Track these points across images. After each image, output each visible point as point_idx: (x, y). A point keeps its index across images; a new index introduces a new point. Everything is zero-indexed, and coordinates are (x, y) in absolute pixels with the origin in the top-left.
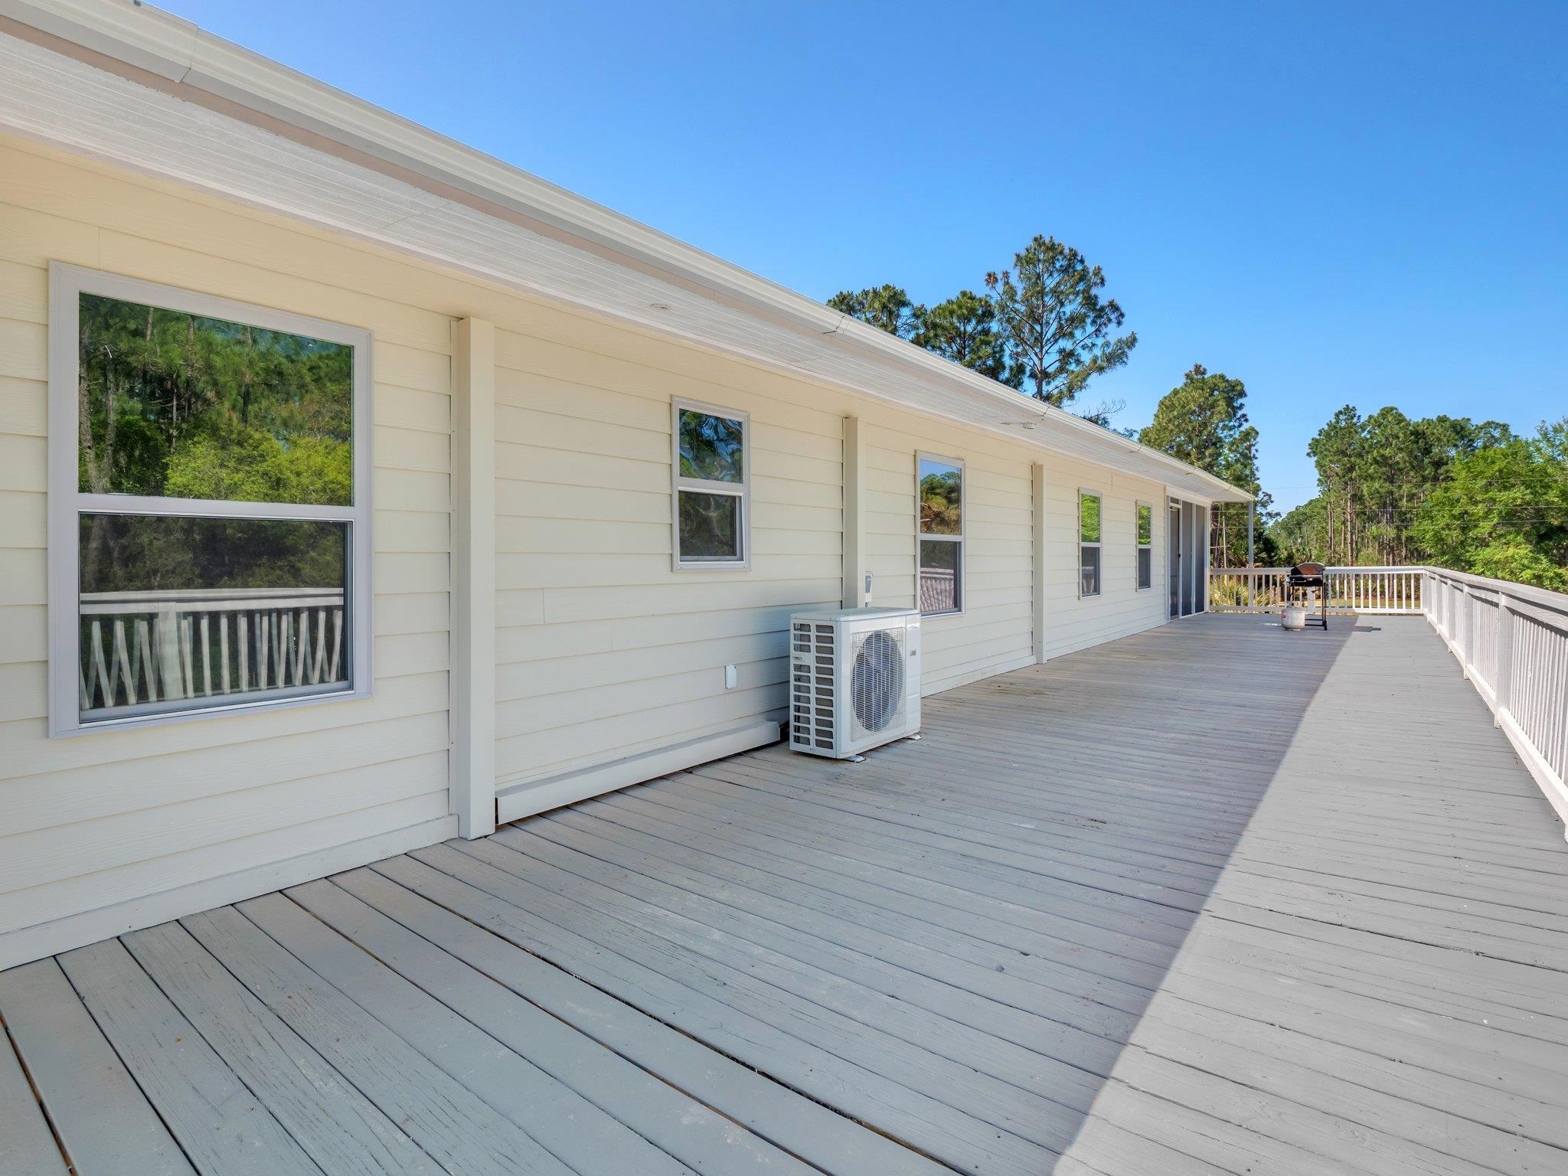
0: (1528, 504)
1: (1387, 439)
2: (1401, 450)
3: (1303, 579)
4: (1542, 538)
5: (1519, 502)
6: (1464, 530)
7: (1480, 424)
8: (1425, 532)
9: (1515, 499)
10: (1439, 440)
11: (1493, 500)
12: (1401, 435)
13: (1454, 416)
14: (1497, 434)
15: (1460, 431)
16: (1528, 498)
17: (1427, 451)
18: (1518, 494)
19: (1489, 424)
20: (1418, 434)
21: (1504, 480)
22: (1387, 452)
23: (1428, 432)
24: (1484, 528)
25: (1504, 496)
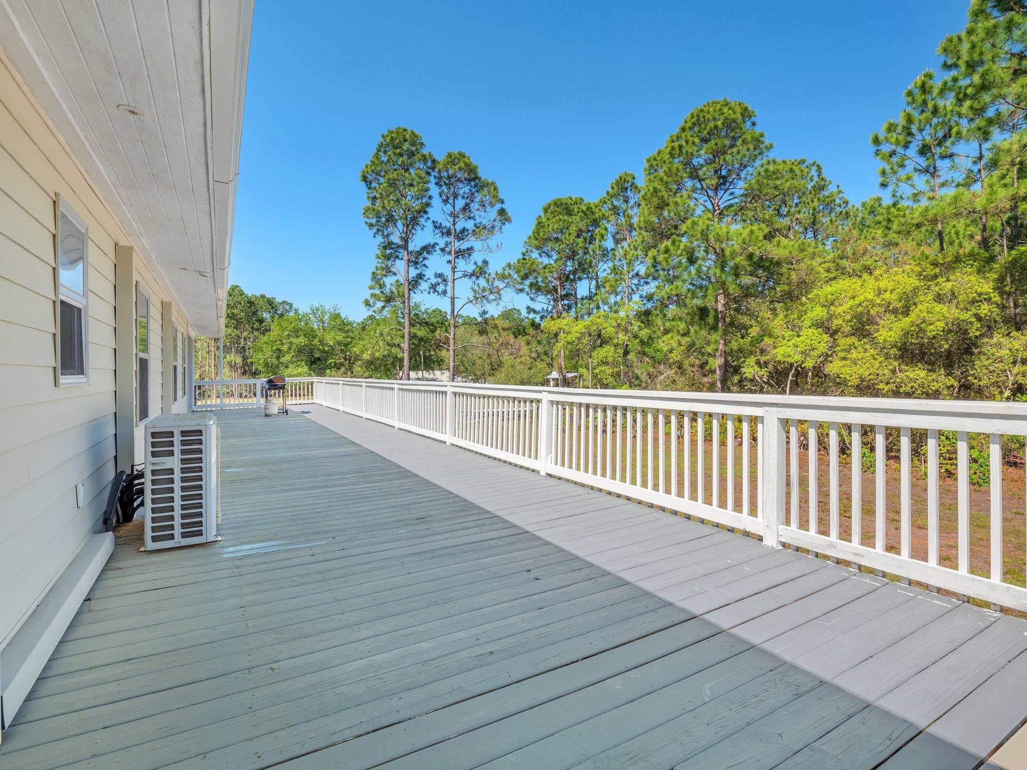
0: (306, 345)
1: (235, 304)
2: (242, 311)
3: (276, 385)
4: (312, 363)
5: (303, 344)
6: (278, 358)
7: (280, 301)
8: (259, 359)
9: (301, 342)
10: (262, 308)
11: (291, 343)
12: (242, 302)
13: (269, 295)
14: (287, 307)
15: (271, 303)
16: (306, 342)
17: (255, 313)
18: (302, 340)
19: (284, 302)
20: (251, 303)
21: (296, 332)
22: (235, 311)
23: (256, 302)
24: (286, 358)
25: (295, 341)
